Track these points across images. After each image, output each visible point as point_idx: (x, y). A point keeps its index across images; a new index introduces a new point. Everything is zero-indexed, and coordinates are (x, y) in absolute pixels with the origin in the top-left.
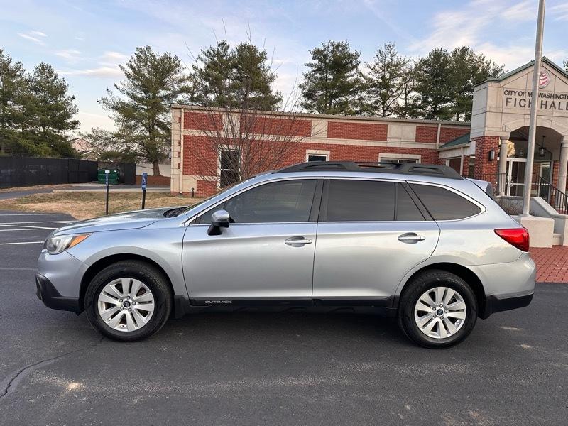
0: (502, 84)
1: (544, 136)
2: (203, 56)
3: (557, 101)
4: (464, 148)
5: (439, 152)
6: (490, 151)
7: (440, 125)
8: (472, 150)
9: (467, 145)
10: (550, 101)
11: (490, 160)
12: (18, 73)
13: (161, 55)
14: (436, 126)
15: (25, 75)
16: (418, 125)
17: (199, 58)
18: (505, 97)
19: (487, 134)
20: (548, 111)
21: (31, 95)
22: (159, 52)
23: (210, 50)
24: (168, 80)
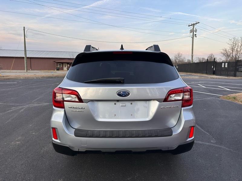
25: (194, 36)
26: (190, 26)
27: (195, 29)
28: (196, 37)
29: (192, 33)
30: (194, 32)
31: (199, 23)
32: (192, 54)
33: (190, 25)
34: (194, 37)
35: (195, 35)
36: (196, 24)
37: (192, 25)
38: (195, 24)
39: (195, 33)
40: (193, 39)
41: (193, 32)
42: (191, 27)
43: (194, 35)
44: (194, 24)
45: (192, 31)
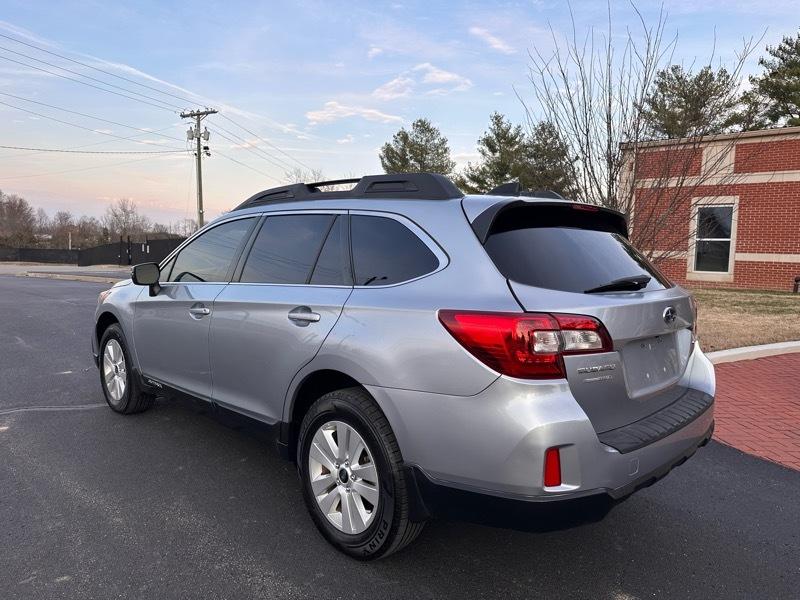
2: (769, 58)
12: (517, 140)
13: (696, 73)
15: (525, 141)
17: (762, 62)
21: (527, 163)
22: (691, 71)
23: (783, 45)
24: (707, 110)
25: (202, 150)
26: (188, 116)
27: (202, 130)
28: (209, 155)
29: (195, 141)
30: (202, 139)
31: (214, 112)
32: (201, 207)
33: (187, 113)
34: (203, 155)
35: (206, 148)
36: (207, 113)
37: (192, 115)
38: (203, 114)
39: (204, 143)
40: (199, 159)
41: (199, 140)
42: (189, 119)
43: (202, 147)
44: (199, 114)
45: (195, 135)
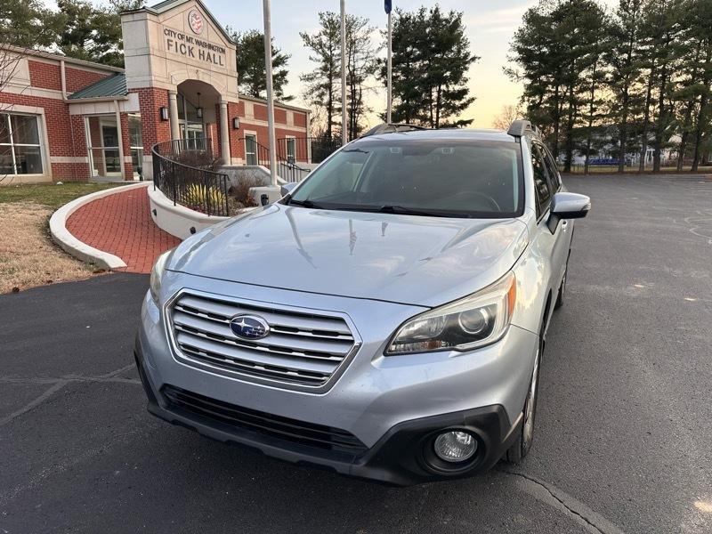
0: (161, 18)
1: (199, 94)
3: (212, 52)
4: (118, 101)
5: (68, 104)
6: (161, 109)
7: (63, 63)
8: (133, 105)
9: (126, 98)
10: (207, 50)
11: (163, 120)
14: (57, 64)
16: (30, 59)
18: (167, 37)
19: (156, 85)
20: (206, 64)
